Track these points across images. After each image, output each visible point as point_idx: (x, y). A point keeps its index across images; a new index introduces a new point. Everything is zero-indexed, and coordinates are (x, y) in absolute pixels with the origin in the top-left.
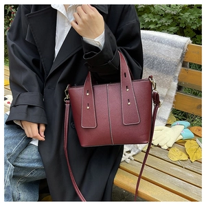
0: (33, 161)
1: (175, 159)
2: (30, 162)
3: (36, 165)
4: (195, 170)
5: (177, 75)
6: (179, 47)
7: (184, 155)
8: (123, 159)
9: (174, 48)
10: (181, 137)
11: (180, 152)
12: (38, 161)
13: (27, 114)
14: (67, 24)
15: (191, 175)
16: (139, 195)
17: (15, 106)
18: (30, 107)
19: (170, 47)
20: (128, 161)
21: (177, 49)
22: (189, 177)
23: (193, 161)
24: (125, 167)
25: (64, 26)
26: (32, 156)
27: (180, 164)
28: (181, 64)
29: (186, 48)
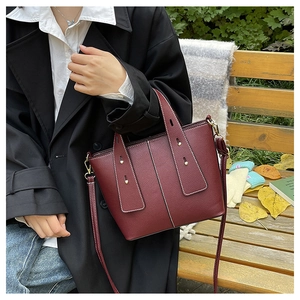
0: (54, 272)
1: (251, 220)
2: (50, 275)
3: (60, 277)
4: (282, 229)
5: (225, 98)
6: (223, 57)
7: (261, 210)
8: (181, 237)
9: (215, 61)
10: (248, 186)
11: (254, 208)
12: (61, 270)
13: (36, 203)
14: (68, 54)
15: (279, 238)
16: (219, 284)
17: (13, 194)
18: (36, 191)
19: (209, 59)
20: (189, 237)
21: (219, 61)
22: (278, 242)
23: (275, 217)
24: (187, 247)
25: (63, 56)
26: (51, 264)
27: (259, 225)
28: (228, 82)
29: (232, 57)
